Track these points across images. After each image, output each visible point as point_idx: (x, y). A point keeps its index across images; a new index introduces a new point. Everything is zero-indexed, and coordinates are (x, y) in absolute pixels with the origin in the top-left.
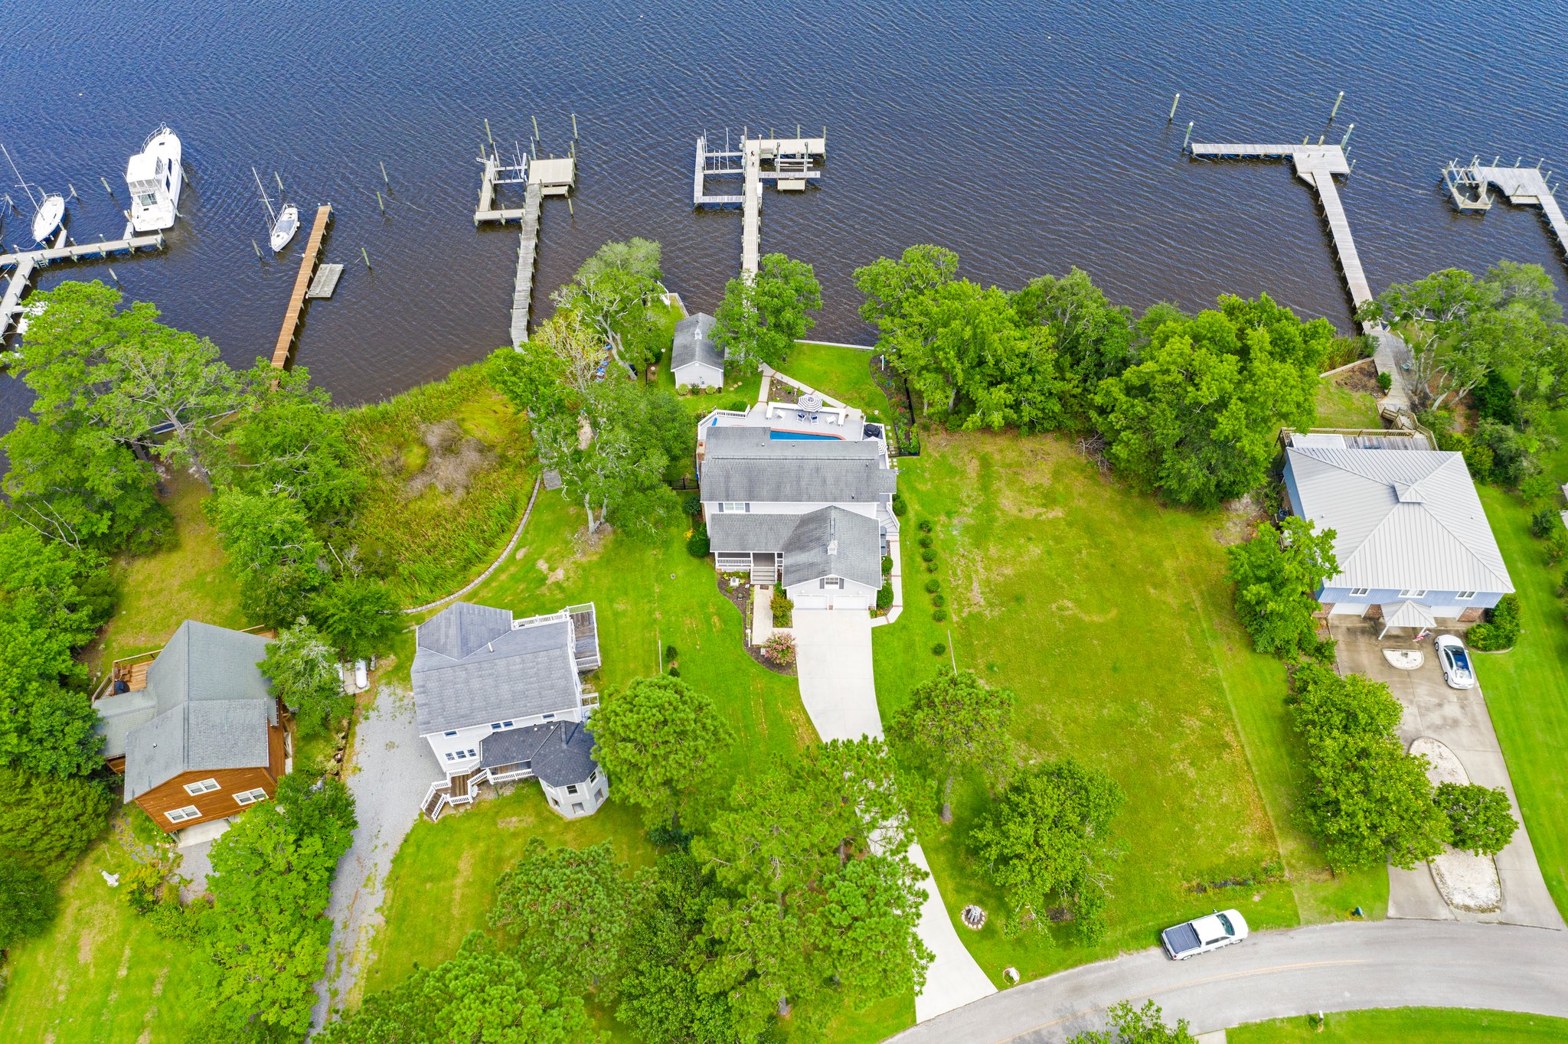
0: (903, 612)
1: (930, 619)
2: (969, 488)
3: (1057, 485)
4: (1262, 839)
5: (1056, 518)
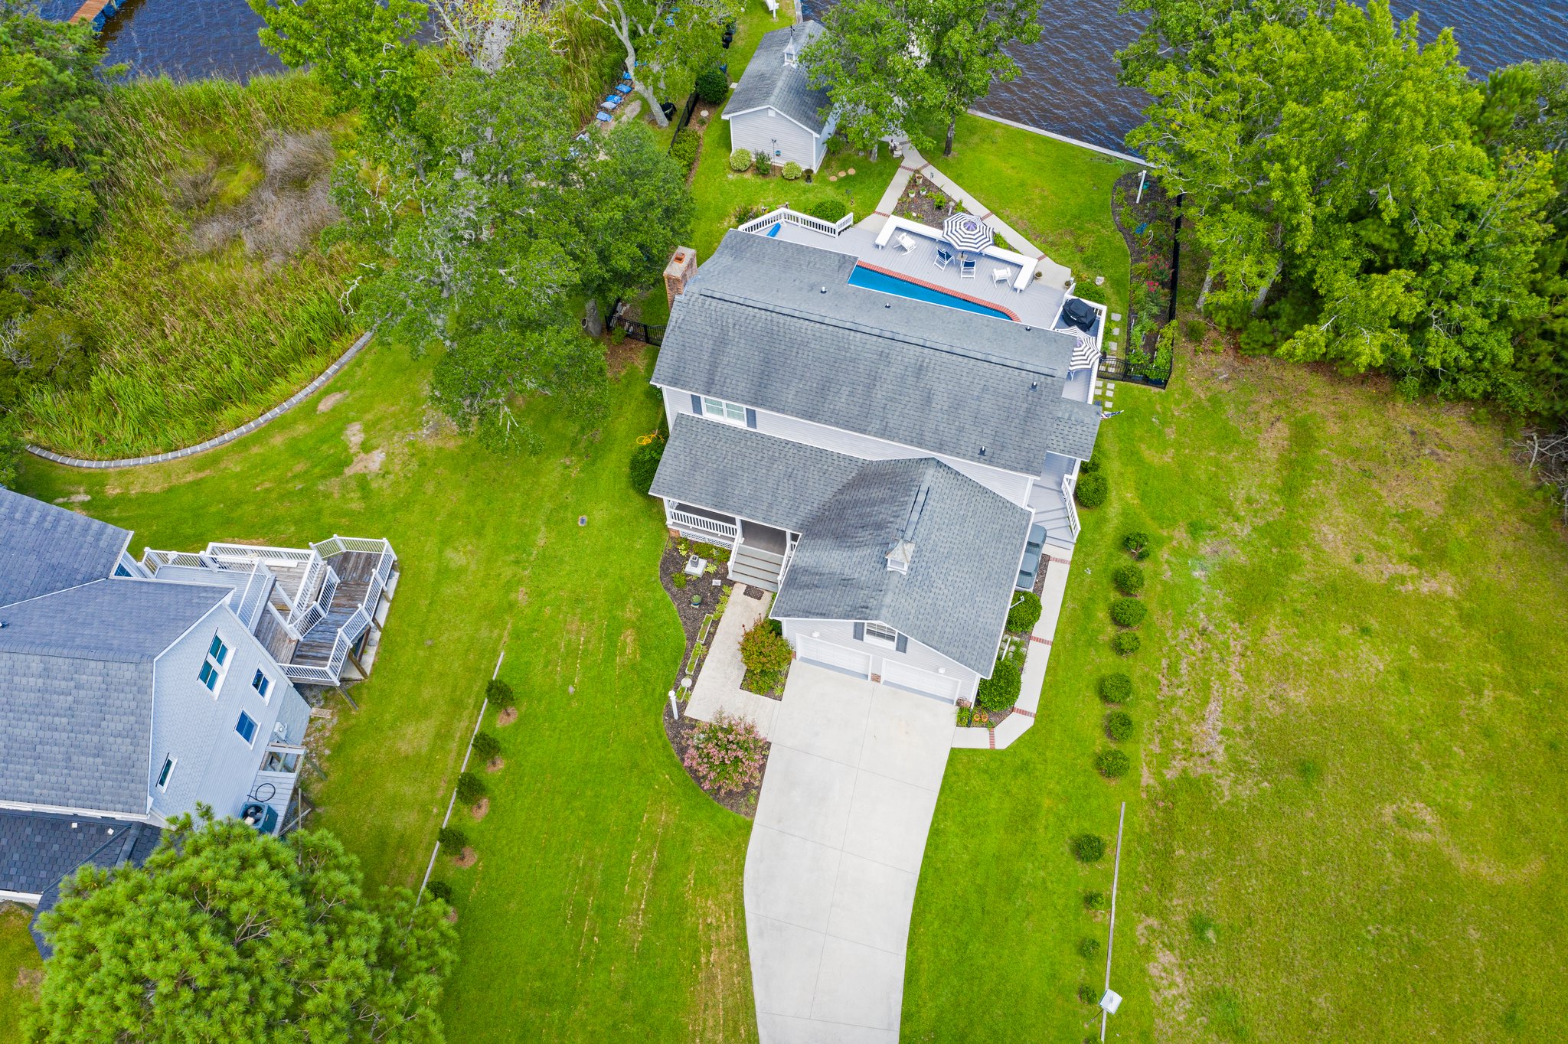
0: (1032, 732)
1: (1087, 763)
2: (1254, 481)
3: (1453, 521)
5: (1437, 595)
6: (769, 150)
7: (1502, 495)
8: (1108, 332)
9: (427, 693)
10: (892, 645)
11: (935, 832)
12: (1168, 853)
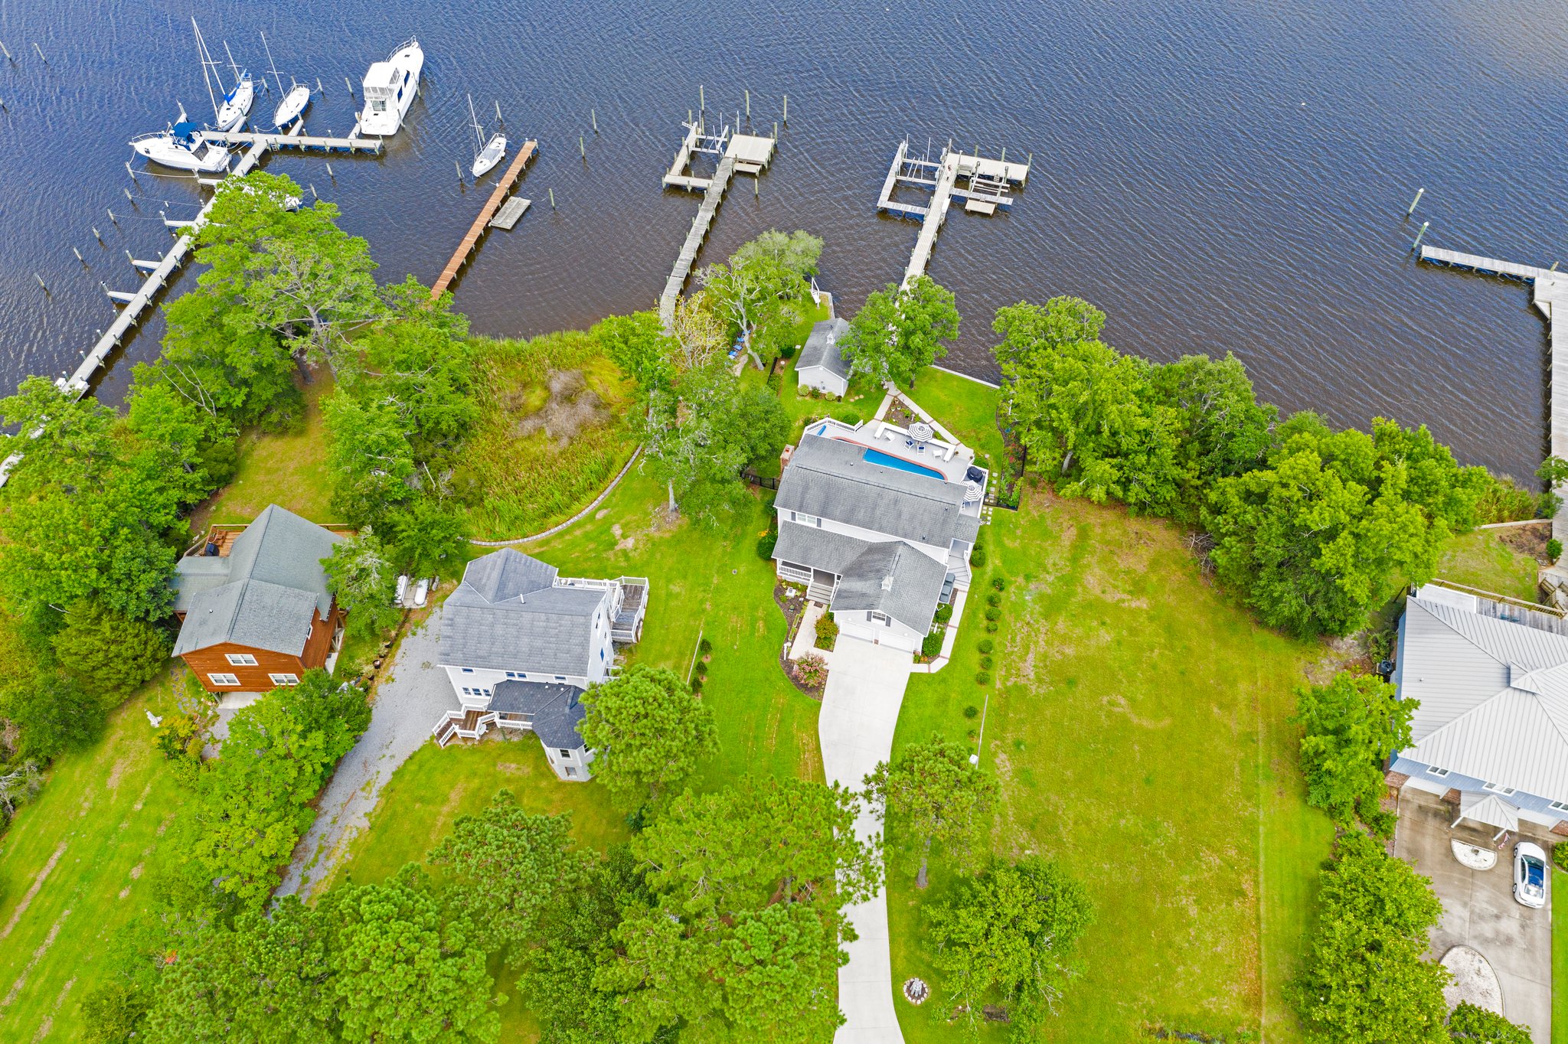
0: (948, 665)
1: (972, 679)
2: (1057, 556)
3: (1151, 575)
4: (1247, 1003)
5: (1139, 608)
6: (819, 386)
7: (1175, 563)
8: (989, 483)
9: (668, 649)
10: (884, 623)
11: (903, 707)
12: (1006, 715)
